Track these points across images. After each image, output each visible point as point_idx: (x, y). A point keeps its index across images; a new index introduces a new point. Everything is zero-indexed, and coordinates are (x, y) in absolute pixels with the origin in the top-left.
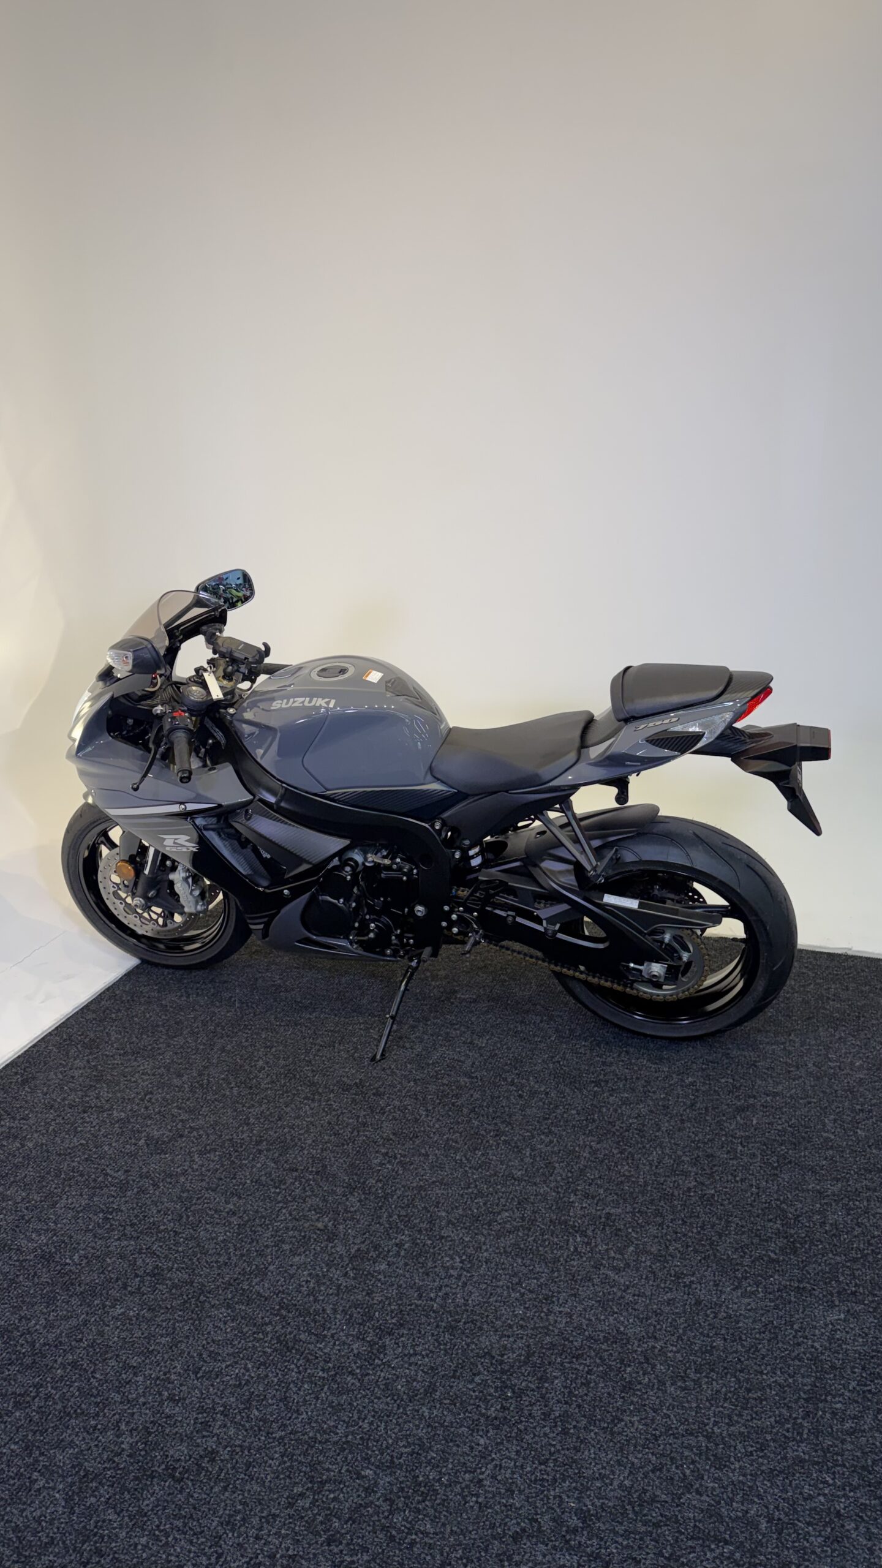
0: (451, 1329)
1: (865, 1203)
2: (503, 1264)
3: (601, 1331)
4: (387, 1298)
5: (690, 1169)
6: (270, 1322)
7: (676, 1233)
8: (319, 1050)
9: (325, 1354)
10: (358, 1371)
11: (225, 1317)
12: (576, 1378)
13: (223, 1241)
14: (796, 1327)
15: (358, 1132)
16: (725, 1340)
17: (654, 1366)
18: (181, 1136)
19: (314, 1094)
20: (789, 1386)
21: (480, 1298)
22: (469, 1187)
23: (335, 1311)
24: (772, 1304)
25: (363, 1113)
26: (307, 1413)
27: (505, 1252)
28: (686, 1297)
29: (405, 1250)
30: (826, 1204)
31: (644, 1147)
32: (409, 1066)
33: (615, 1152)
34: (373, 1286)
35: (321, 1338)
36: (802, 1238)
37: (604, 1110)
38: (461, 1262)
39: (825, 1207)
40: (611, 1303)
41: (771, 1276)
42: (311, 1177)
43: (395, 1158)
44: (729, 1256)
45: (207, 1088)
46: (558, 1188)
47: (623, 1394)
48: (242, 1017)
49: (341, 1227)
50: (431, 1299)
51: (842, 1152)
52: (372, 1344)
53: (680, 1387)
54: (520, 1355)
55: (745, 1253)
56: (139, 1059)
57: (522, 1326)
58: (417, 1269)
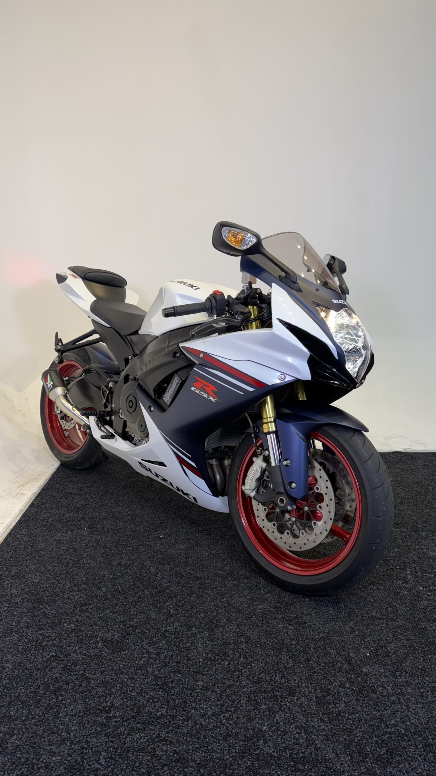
18: (128, 634)
22: (354, 631)
25: (246, 592)
29: (349, 688)
42: (243, 647)
43: (291, 621)
45: (125, 594)
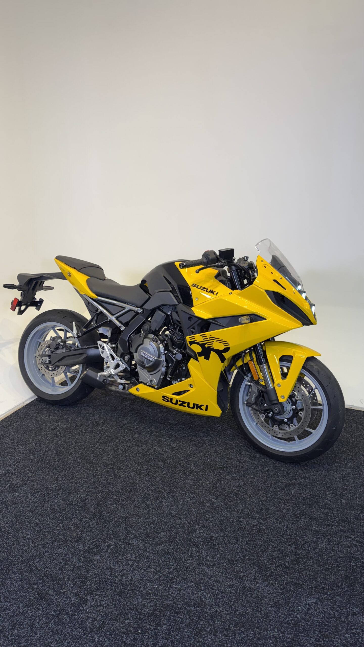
0: (121, 593)
1: (338, 539)
2: (155, 560)
3: (193, 600)
4: (95, 574)
5: (256, 515)
6: (37, 583)
7: (242, 549)
8: (99, 445)
9: (58, 602)
10: (70, 613)
11: (17, 579)
12: (174, 625)
13: (28, 539)
14: (290, 605)
15: (105, 487)
16: (253, 610)
17: (214, 622)
19: (91, 467)
20: (279, 638)
21: (139, 578)
23: (68, 579)
24: (281, 591)
26: (40, 634)
27: (158, 553)
28: (239, 584)
30: (319, 538)
31: (237, 502)
32: (138, 455)
33: (222, 504)
34: (90, 567)
35: (58, 593)
36: (303, 556)
37: (222, 482)
38: (136, 557)
39: (318, 539)
40: (201, 585)
41: (284, 576)
44: (265, 564)
46: (191, 521)
47: (195, 637)
48: (70, 428)
49: (84, 535)
50: (116, 577)
51: (332, 511)
52: (81, 598)
53: (225, 634)
54: (151, 610)
55: (273, 562)
56: (19, 445)
57: (155, 594)
58: (113, 560)
